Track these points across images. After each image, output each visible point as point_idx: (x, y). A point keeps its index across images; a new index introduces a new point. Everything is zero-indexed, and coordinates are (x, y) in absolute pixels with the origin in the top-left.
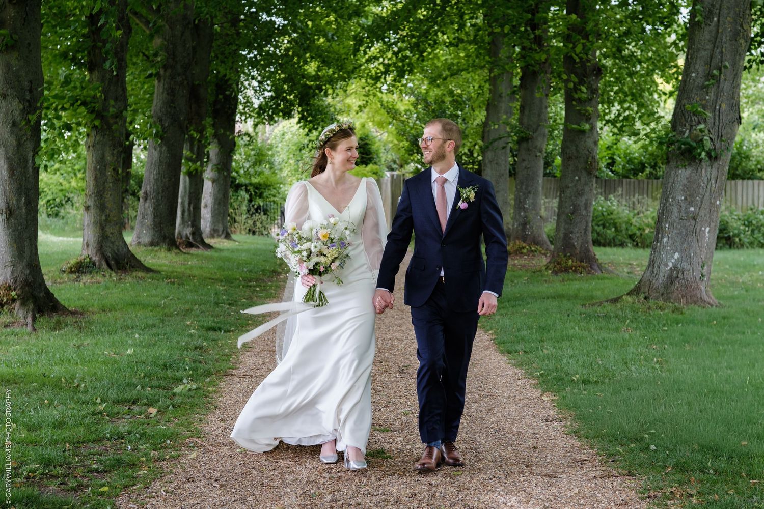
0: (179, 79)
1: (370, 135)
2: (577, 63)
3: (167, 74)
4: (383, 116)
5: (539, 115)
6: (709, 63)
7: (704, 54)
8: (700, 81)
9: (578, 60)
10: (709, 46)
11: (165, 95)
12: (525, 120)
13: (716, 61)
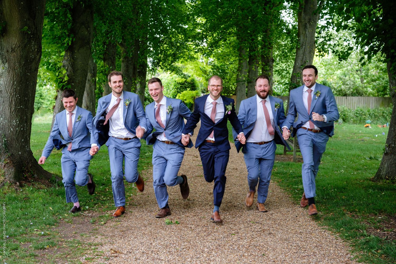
0: (130, 62)
1: (195, 79)
2: (265, 58)
3: (126, 60)
4: (200, 72)
5: (255, 74)
6: (302, 61)
7: (300, 58)
8: (299, 66)
9: (265, 57)
10: (302, 55)
11: (125, 68)
12: (250, 76)
13: (304, 60)
